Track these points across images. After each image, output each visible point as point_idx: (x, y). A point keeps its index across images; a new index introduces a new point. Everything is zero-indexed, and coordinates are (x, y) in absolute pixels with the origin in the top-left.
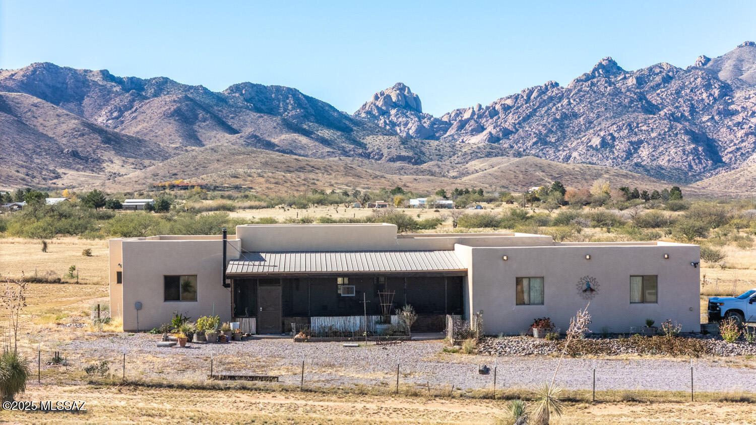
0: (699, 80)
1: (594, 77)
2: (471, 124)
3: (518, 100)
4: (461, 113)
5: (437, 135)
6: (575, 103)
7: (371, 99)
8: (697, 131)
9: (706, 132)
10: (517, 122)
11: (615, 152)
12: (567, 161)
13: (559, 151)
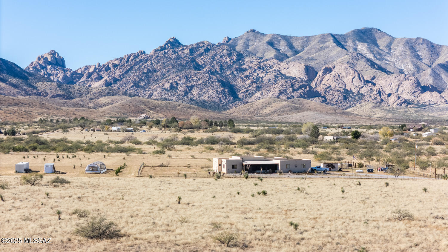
0: (225, 51)
1: (165, 48)
2: (94, 75)
3: (122, 61)
4: (88, 68)
5: (75, 81)
6: (155, 63)
7: (36, 60)
8: (224, 80)
9: (229, 81)
10: (121, 74)
11: (178, 92)
12: (151, 97)
13: (146, 91)
